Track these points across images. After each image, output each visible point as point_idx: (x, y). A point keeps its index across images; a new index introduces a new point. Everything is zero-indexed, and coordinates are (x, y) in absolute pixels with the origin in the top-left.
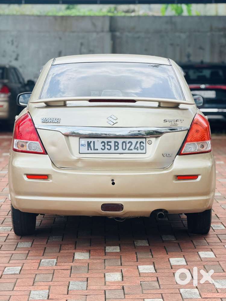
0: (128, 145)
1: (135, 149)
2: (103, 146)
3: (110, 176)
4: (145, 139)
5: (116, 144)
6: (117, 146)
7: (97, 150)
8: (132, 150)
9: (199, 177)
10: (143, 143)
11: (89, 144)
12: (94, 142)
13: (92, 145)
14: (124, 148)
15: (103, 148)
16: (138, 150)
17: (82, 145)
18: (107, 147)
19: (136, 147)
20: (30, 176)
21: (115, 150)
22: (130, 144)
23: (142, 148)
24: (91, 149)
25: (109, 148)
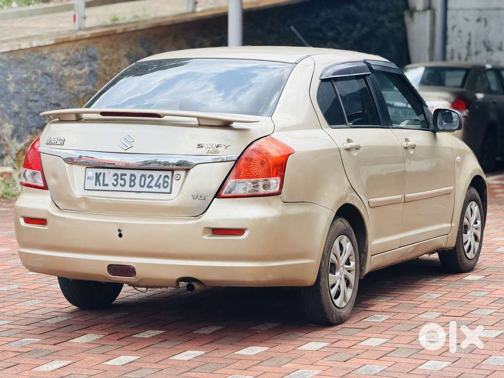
0: (148, 180)
1: (156, 186)
2: (115, 180)
3: (116, 224)
4: (171, 172)
5: (133, 178)
6: (134, 181)
7: (107, 185)
8: (152, 187)
9: (246, 233)
10: (169, 178)
11: (98, 176)
12: (104, 174)
13: (101, 178)
14: (142, 184)
15: (115, 183)
16: (160, 188)
17: (89, 178)
18: (120, 182)
19: (158, 184)
20: (28, 220)
21: (130, 186)
22: (151, 178)
23: (166, 185)
24: (100, 185)
25: (123, 184)
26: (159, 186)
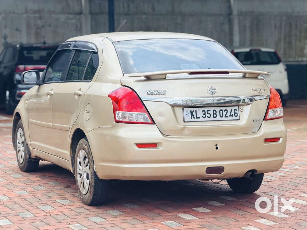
1: (230, 116)
2: (204, 114)
3: (214, 141)
4: (238, 107)
5: (215, 112)
6: (216, 114)
7: (199, 118)
8: (228, 117)
9: (281, 140)
10: (237, 110)
11: (192, 113)
12: (196, 111)
13: (194, 113)
14: (221, 115)
15: (204, 116)
17: (186, 114)
18: (207, 115)
19: (231, 115)
20: (140, 145)
21: (214, 117)
22: (226, 111)
23: (236, 115)
24: (194, 118)
25: (209, 116)
26: (232, 116)
